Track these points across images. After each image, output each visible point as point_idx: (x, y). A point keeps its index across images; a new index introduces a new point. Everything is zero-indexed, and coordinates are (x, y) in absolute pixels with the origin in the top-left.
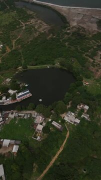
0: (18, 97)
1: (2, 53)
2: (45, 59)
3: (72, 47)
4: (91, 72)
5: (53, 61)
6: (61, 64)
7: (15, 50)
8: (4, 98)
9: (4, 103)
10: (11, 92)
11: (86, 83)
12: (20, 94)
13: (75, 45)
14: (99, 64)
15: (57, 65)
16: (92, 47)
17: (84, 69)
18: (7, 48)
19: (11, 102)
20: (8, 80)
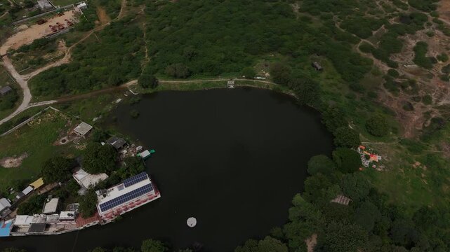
0: (105, 207)
1: (82, 30)
2: (223, 57)
3: (315, 18)
4: (387, 111)
5: (249, 63)
6: (277, 76)
7: (123, 22)
8: (52, 205)
9: (48, 226)
10: (84, 179)
11: (372, 157)
12: (115, 193)
13: (323, 13)
14: (412, 83)
15: (263, 79)
16: (384, 22)
17: (358, 97)
18: (102, 13)
19: (73, 226)
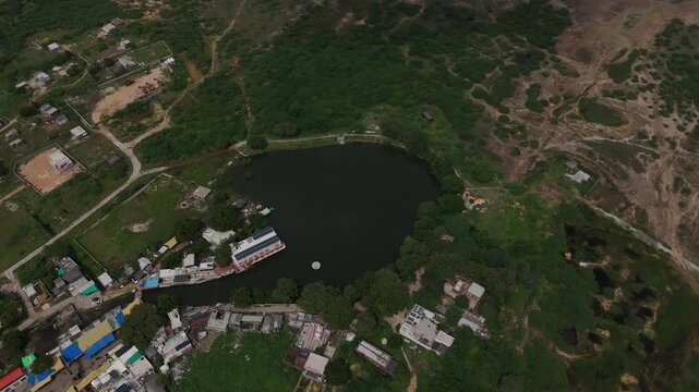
0: (239, 257)
1: (177, 90)
2: (330, 111)
3: (426, 62)
4: (496, 158)
5: (358, 117)
6: (387, 130)
7: (220, 77)
8: (189, 259)
9: (189, 277)
10: (213, 236)
11: (476, 200)
12: (245, 245)
13: (435, 56)
14: (522, 128)
15: (373, 133)
16: (499, 62)
17: (468, 144)
18: (192, 68)
19: (213, 275)
20: (201, 192)
